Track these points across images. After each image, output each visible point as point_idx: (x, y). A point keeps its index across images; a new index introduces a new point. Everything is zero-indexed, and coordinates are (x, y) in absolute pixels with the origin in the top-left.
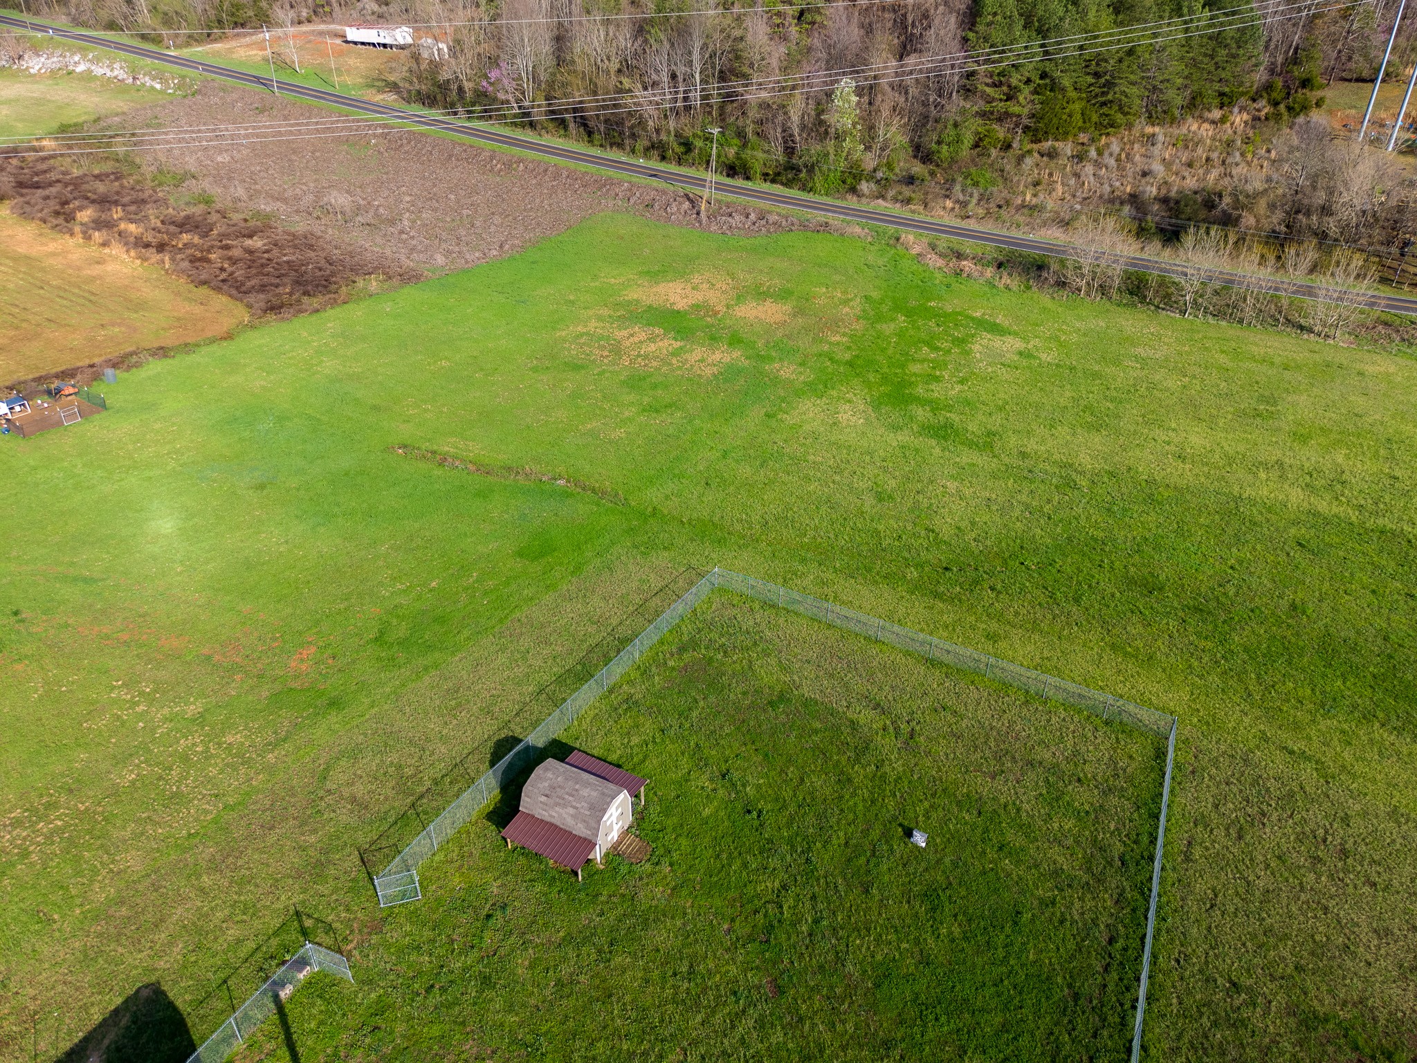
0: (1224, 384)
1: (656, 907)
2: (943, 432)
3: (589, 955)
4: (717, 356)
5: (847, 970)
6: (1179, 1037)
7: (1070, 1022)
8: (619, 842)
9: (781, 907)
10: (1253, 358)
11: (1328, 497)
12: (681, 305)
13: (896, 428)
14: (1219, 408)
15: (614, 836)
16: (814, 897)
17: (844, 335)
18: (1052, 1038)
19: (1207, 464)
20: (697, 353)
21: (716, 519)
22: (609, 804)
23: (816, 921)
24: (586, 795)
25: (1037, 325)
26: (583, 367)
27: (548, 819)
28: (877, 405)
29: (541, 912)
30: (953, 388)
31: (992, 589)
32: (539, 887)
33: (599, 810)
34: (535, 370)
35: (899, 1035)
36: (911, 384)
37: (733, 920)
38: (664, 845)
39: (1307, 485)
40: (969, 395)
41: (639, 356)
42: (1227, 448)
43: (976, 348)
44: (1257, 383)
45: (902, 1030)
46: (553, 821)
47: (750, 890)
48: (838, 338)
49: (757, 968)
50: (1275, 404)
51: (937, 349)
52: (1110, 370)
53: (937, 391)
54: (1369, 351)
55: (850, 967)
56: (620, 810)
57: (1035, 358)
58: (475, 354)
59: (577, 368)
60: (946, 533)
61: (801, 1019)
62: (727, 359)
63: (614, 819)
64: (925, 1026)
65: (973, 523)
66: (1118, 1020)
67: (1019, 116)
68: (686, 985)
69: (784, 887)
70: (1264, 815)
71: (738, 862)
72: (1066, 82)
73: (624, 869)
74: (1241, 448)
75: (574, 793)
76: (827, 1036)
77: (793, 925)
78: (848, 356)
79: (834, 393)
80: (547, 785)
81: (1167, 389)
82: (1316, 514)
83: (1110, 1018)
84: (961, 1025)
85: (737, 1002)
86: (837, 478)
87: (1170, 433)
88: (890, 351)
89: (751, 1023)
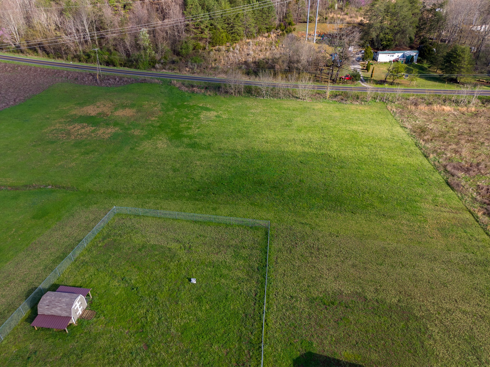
0: (277, 118)
1: (99, 333)
2: (193, 146)
3: (73, 358)
4: (110, 130)
5: (171, 332)
6: (277, 318)
7: (245, 324)
8: (82, 314)
9: (147, 318)
10: (284, 109)
11: (307, 147)
12: (93, 114)
13: (178, 147)
14: (276, 125)
15: (80, 312)
16: (158, 311)
17: (156, 117)
18: (240, 331)
19: (274, 143)
20: (102, 130)
21: (114, 189)
22: (74, 302)
23: (160, 319)
24: (64, 301)
25: (220, 106)
26: (55, 142)
27: (50, 314)
28: (170, 140)
29: (52, 349)
30: (196, 131)
31: (213, 194)
32: (50, 340)
33: (70, 304)
34: (34, 146)
35: (191, 347)
36: (181, 131)
37: (129, 328)
38: (101, 310)
39: (302, 144)
40: (201, 132)
41: (78, 135)
42: (279, 137)
43: (202, 116)
44: (286, 116)
45: (192, 345)
46: (52, 314)
47: (135, 316)
48: (154, 119)
49: (139, 342)
50: (291, 122)
51: (189, 118)
52: (244, 118)
53: (190, 132)
54: (315, 102)
55: (172, 330)
56: (80, 302)
57: (221, 117)
58: (7, 144)
59: (52, 143)
60: (197, 178)
61: (156, 354)
62: (113, 131)
63: (78, 306)
64: (199, 341)
65: (206, 174)
66: (259, 318)
67: (206, 38)
68: (112, 356)
69: (148, 311)
70: (296, 244)
71: (130, 307)
72: (219, 26)
73: (85, 323)
74: (283, 136)
75: (59, 301)
76: (166, 356)
77: (151, 322)
78: (158, 124)
79: (155, 138)
80: (47, 301)
81: (261, 122)
82: (304, 153)
83: (256, 319)
84: (211, 337)
85: (132, 356)
86: (159, 167)
87: (263, 135)
88: (173, 121)
89: (138, 361)
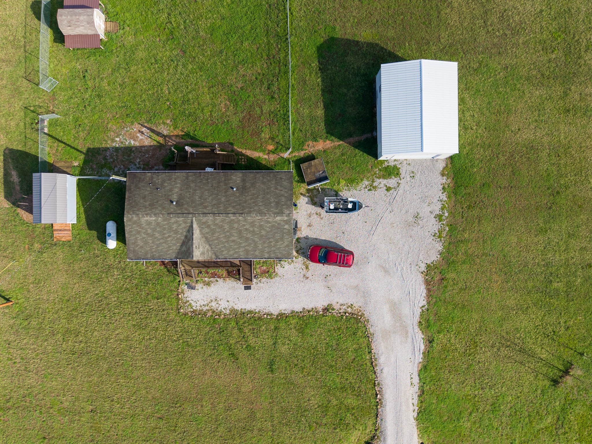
1: (133, 45)
3: (123, 72)
5: (201, 34)
6: (301, 4)
7: (270, 16)
8: (106, 28)
9: (171, 23)
15: (103, 27)
16: (180, 13)
18: (266, 24)
22: (93, 19)
23: (185, 22)
24: (83, 19)
27: (77, 34)
29: (99, 66)
32: (92, 58)
33: (91, 22)
35: (223, 47)
37: (159, 36)
38: (121, 20)
45: (223, 45)
46: (79, 34)
47: (159, 22)
49: (174, 48)
55: (201, 33)
56: (98, 17)
61: (194, 58)
63: (98, 22)
64: (229, 41)
66: (283, 8)
68: (157, 66)
69: (169, 14)
71: (149, 13)
73: (114, 37)
75: (78, 20)
76: (204, 59)
77: (178, 27)
80: (66, 22)
83: (281, 9)
84: (239, 34)
85: (174, 63)
89: (181, 67)
